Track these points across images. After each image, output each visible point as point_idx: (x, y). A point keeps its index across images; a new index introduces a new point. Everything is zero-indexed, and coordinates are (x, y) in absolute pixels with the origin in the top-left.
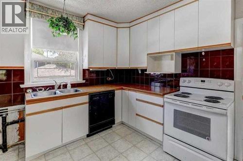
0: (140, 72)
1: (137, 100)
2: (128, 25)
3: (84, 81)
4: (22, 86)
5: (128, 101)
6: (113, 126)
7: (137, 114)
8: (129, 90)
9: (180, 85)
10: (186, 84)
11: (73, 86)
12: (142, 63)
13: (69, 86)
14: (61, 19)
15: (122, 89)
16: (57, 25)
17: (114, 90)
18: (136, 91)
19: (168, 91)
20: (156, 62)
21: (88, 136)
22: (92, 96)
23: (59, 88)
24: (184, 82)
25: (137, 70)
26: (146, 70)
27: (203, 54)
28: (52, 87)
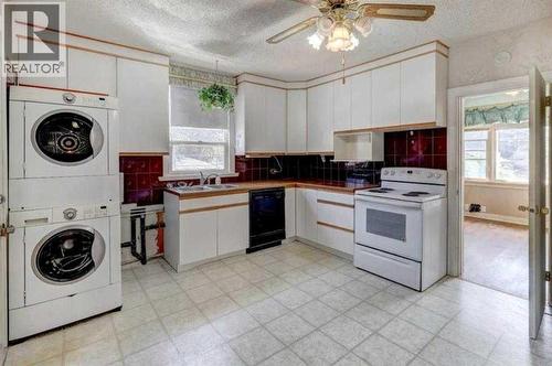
0: (324, 161)
1: (319, 201)
2: (304, 85)
3: (237, 175)
4: (160, 179)
5: (306, 202)
6: (283, 242)
7: (319, 223)
8: (306, 187)
9: (382, 178)
10: (389, 177)
11: (224, 180)
12: (325, 145)
13: (218, 180)
14: (215, 89)
15: (296, 186)
16: (211, 97)
17: (283, 188)
18: (316, 188)
19: (362, 186)
20: (349, 145)
21: (249, 251)
22: (254, 195)
23: (206, 183)
24: (386, 174)
25: (319, 157)
26: (332, 157)
27: (412, 133)
28: (196, 182)
